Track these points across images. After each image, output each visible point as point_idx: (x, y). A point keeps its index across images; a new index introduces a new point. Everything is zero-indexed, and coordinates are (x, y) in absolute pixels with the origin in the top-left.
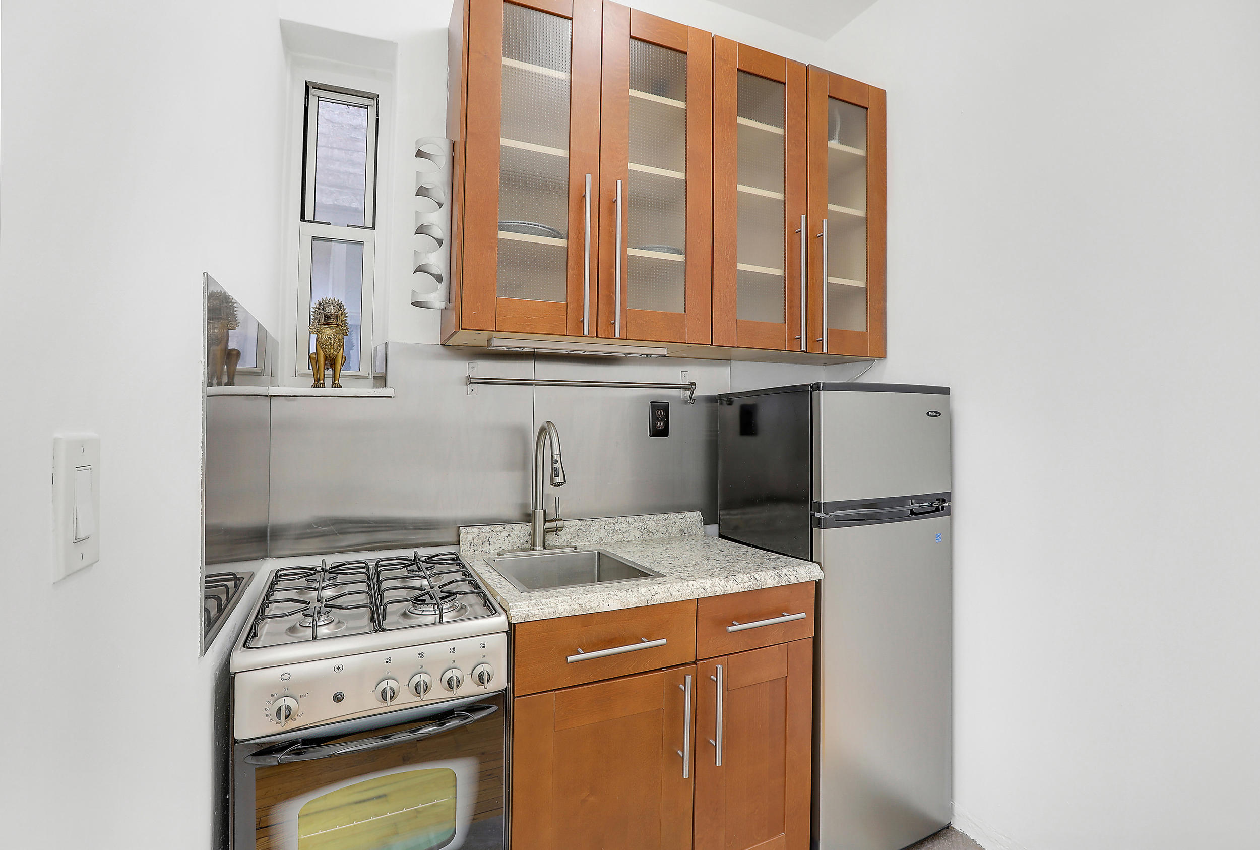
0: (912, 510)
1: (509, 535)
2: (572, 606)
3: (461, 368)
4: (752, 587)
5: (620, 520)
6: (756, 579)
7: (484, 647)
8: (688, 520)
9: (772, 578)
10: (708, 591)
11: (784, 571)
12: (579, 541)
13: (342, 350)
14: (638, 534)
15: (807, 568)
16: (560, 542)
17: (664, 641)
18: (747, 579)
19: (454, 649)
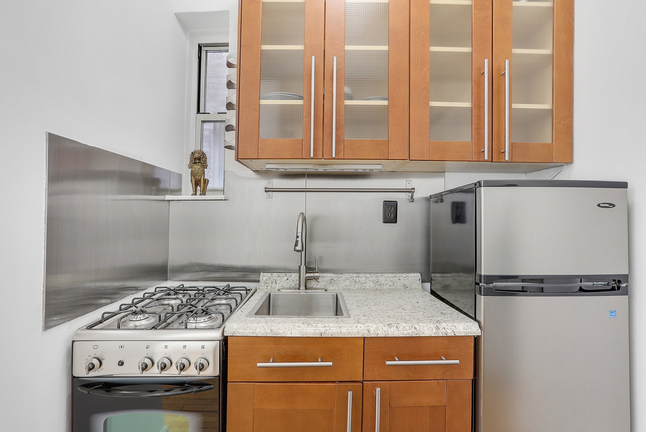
0: (581, 288)
1: (288, 279)
2: (266, 330)
3: (263, 183)
4: (410, 334)
5: (361, 275)
6: (416, 329)
7: (204, 348)
8: (410, 279)
9: (430, 329)
10: (371, 333)
11: (444, 325)
12: (332, 286)
13: (203, 175)
14: (372, 285)
15: (466, 325)
16: (319, 286)
17: (331, 364)
18: (408, 328)
19: (185, 346)
